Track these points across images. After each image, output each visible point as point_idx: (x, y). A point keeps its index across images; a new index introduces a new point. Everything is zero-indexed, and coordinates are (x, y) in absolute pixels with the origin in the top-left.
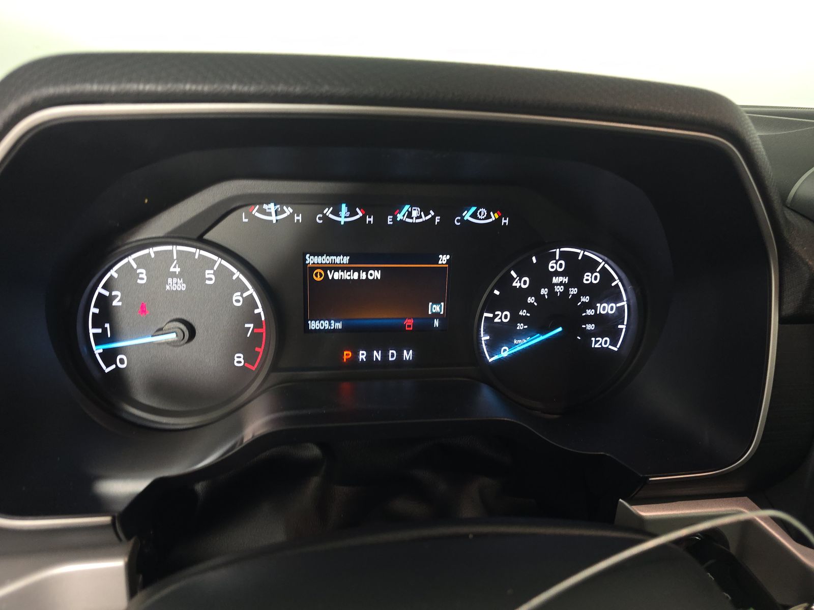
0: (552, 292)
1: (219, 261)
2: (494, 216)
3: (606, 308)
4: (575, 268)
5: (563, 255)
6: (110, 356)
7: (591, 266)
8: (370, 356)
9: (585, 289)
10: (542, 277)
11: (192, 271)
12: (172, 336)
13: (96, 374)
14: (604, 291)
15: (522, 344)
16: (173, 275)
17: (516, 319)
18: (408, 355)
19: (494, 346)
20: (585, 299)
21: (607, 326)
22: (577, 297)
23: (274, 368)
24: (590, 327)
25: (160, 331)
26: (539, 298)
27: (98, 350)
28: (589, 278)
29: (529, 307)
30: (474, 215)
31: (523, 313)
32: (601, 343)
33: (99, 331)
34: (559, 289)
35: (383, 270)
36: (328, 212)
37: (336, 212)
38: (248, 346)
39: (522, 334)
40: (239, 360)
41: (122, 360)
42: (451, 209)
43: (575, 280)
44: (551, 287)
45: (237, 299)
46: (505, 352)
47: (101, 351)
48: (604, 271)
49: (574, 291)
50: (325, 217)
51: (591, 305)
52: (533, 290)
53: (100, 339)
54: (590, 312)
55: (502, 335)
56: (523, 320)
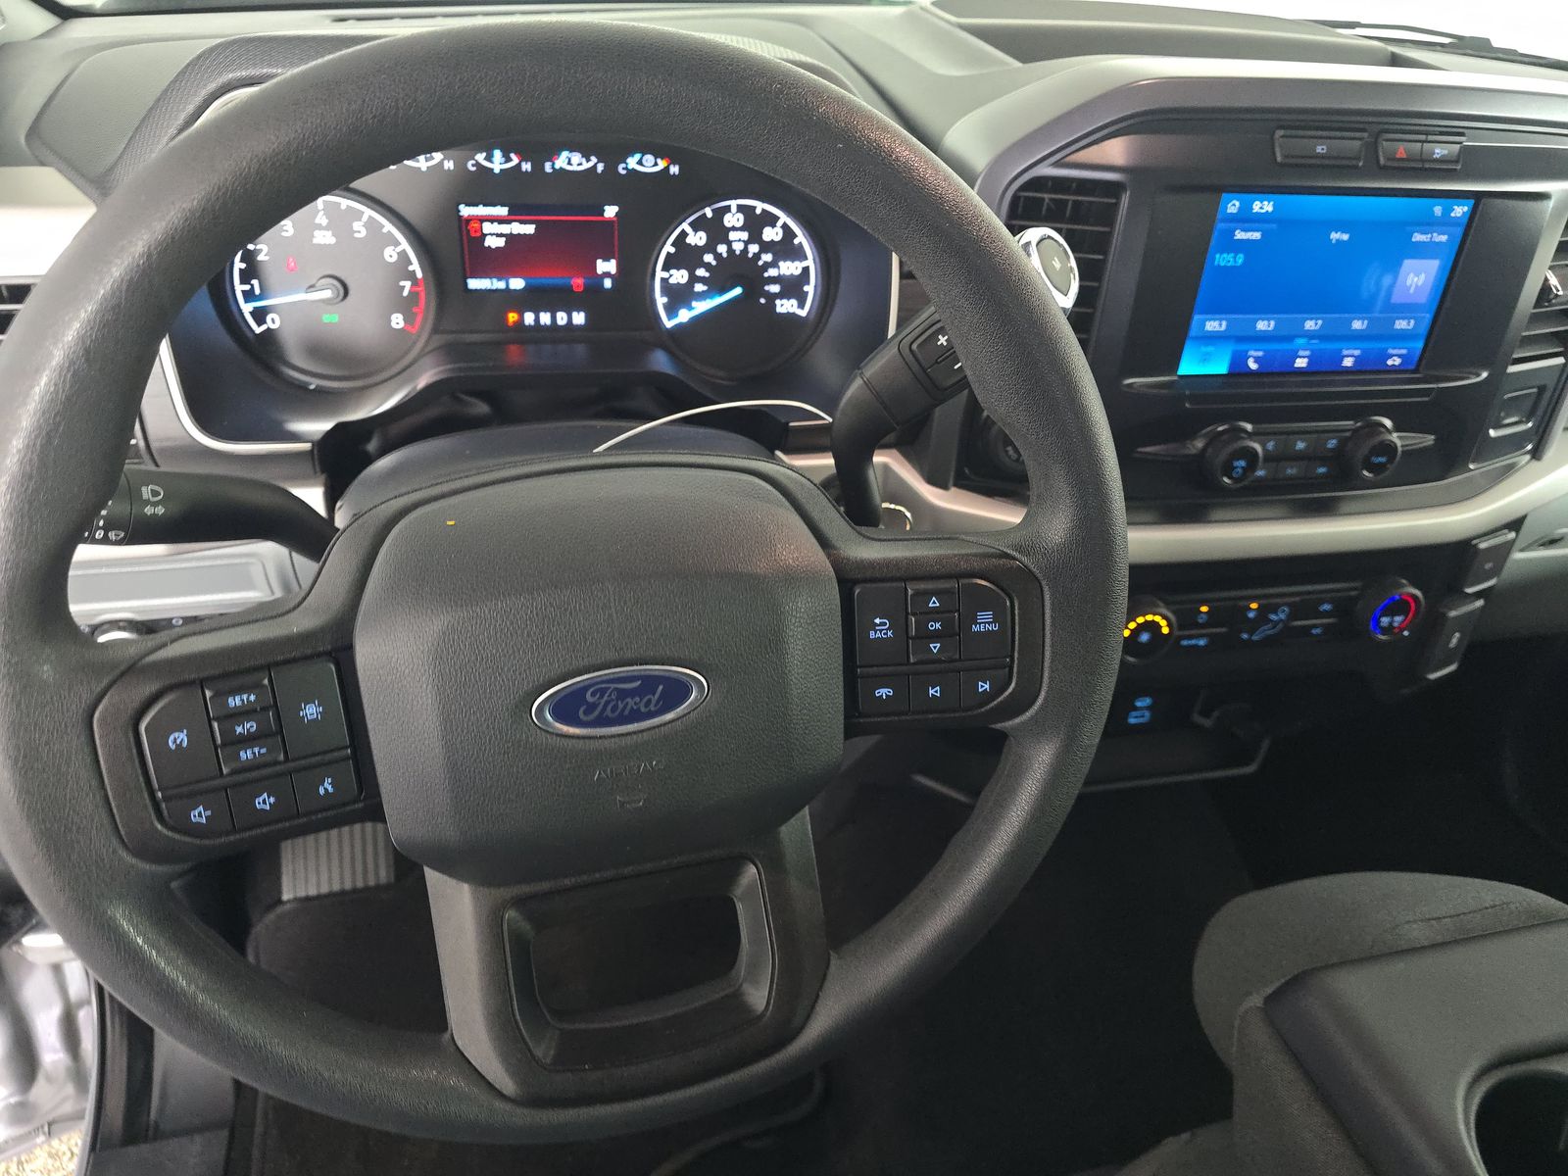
0: (730, 251)
1: (368, 212)
2: (662, 164)
3: (789, 268)
4: (755, 224)
5: (740, 208)
6: (260, 315)
7: (772, 220)
8: (537, 320)
9: (766, 247)
10: (717, 232)
11: (340, 224)
12: (327, 294)
13: (249, 334)
14: (786, 249)
15: (701, 307)
16: (320, 227)
17: (693, 279)
18: (579, 318)
19: (672, 310)
20: (767, 257)
21: (793, 287)
22: (757, 256)
23: (435, 330)
24: (775, 288)
25: (311, 287)
26: (718, 256)
27: (247, 308)
28: (771, 234)
29: (708, 266)
30: (640, 163)
31: (701, 272)
32: (786, 306)
33: (247, 287)
34: (738, 247)
35: (539, 225)
36: (480, 157)
37: (489, 158)
38: (406, 306)
39: (701, 296)
40: (397, 321)
41: (273, 322)
42: (614, 154)
43: (755, 237)
44: (729, 244)
45: (390, 255)
46: (684, 316)
47: (251, 310)
48: (785, 226)
49: (754, 249)
50: (478, 164)
51: (774, 264)
52: (710, 247)
53: (249, 296)
54: (772, 272)
55: (679, 296)
56: (702, 280)
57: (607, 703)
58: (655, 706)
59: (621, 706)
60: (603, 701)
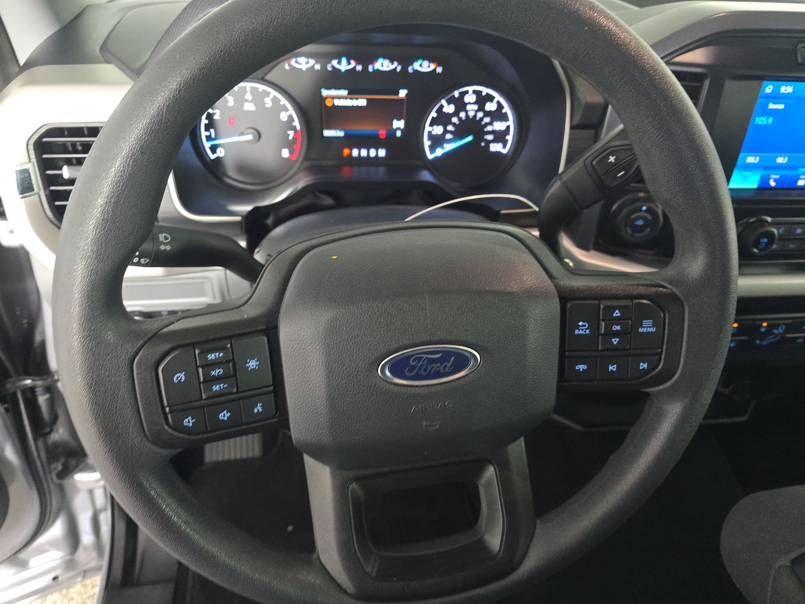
0: (467, 116)
1: (273, 93)
2: (433, 66)
3: (499, 126)
4: (482, 100)
5: (475, 92)
6: (214, 149)
7: (490, 98)
8: (359, 153)
9: (487, 114)
10: (460, 105)
11: (258, 98)
12: (249, 137)
13: (208, 159)
14: (498, 115)
15: (448, 147)
16: (247, 101)
17: (446, 131)
18: (382, 153)
19: (432, 149)
20: (487, 120)
21: (500, 137)
22: (482, 119)
23: (306, 158)
24: (490, 137)
25: (242, 134)
26: (460, 119)
27: (207, 145)
28: (490, 107)
29: (454, 124)
30: (421, 65)
31: (450, 128)
32: (496, 147)
33: (208, 134)
34: (471, 114)
35: (368, 100)
36: (335, 63)
37: (339, 63)
38: (290, 145)
39: (449, 141)
40: (285, 153)
41: (220, 152)
42: (406, 62)
43: (481, 108)
44: (467, 112)
45: (284, 117)
46: (439, 152)
47: (210, 146)
48: (498, 103)
49: (480, 115)
50: (333, 67)
51: (491, 123)
52: (456, 114)
53: (209, 138)
54: (489, 128)
55: (437, 141)
56: (450, 132)
57: (422, 366)
58: (449, 369)
59: (429, 368)
60: (419, 364)
